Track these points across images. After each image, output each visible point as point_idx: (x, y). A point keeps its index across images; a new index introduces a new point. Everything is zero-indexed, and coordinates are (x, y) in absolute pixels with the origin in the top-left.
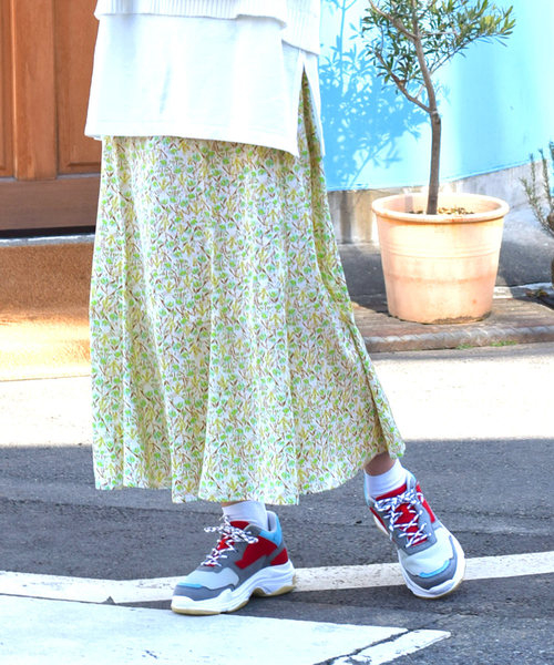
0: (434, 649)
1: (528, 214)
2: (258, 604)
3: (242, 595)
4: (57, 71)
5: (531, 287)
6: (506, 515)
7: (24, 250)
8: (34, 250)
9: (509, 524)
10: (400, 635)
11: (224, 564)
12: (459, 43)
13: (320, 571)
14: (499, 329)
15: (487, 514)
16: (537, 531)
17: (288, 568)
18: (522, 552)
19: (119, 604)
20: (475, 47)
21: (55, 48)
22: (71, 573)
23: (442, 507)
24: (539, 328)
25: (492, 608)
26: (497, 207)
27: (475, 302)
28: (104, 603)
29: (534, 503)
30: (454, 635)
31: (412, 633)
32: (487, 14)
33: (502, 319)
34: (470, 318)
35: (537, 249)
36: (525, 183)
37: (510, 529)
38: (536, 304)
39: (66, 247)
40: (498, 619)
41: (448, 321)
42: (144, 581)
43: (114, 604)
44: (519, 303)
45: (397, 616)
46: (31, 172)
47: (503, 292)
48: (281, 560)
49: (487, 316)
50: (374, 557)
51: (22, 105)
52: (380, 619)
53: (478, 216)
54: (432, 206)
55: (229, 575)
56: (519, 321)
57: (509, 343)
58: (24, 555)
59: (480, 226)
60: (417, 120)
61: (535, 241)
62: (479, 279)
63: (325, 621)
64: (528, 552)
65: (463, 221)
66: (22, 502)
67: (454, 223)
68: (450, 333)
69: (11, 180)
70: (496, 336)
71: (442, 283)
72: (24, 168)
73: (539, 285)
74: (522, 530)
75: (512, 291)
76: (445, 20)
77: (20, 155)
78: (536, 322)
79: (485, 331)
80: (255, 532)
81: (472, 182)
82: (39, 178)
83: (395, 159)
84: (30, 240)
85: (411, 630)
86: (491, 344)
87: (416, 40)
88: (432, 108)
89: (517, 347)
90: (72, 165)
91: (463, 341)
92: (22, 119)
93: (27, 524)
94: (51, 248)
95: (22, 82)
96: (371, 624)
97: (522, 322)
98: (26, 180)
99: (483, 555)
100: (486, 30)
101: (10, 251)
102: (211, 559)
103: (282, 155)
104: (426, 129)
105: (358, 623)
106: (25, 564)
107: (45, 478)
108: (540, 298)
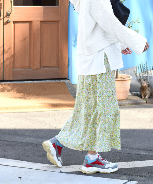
4: (41, 47)
5: (135, 93)
6: (143, 149)
7: (33, 84)
8: (36, 84)
9: (144, 152)
10: (127, 182)
14: (130, 102)
15: (139, 149)
16: (151, 154)
18: (149, 160)
19: (63, 173)
21: (40, 43)
23: (129, 147)
24: (138, 102)
25: (145, 175)
26: (130, 77)
27: (125, 96)
28: (60, 172)
29: (148, 146)
30: (139, 182)
31: (129, 182)
33: (130, 100)
34: (124, 99)
35: (136, 85)
36: (135, 72)
37: (145, 153)
38: (136, 96)
39: (42, 83)
40: (147, 178)
41: (119, 100)
42: (68, 166)
43: (62, 172)
44: (133, 96)
45: (125, 177)
46: (35, 68)
49: (127, 99)
50: (117, 160)
51: (33, 54)
52: (121, 177)
53: (126, 79)
56: (134, 100)
57: (132, 105)
58: (40, 158)
59: (127, 81)
61: (135, 83)
63: (109, 178)
64: (150, 160)
65: (123, 80)
66: (38, 144)
67: (121, 80)
69: (31, 69)
70: (129, 103)
72: (33, 67)
73: (137, 92)
74: (147, 154)
75: (131, 94)
77: (33, 64)
78: (137, 101)
79: (127, 102)
82: (36, 69)
84: (34, 81)
85: (129, 181)
86: (128, 105)
89: (133, 106)
90: (43, 66)
91: (123, 104)
92: (33, 57)
93: (40, 150)
94: (39, 83)
95: (33, 49)
96: (120, 179)
98: (34, 69)
99: (141, 160)
101: (31, 84)
105: (117, 179)
106: (41, 161)
108: (137, 95)
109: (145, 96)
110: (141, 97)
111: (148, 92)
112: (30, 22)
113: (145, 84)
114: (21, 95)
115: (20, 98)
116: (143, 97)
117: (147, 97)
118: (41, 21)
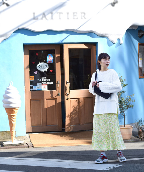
0: (122, 166)
1: (136, 128)
2: (104, 163)
3: (102, 162)
6: (131, 155)
11: (100, 158)
12: (127, 108)
13: (110, 160)
14: (132, 140)
17: (107, 159)
20: (129, 109)
22: (84, 161)
26: (132, 127)
27: (129, 137)
28: (88, 163)
29: (134, 154)
30: (124, 165)
32: (130, 105)
33: (133, 139)
40: (129, 164)
41: (126, 139)
46: (81, 124)
47: (133, 137)
48: (106, 159)
49: (131, 139)
53: (129, 127)
54: (124, 127)
55: (101, 160)
60: (123, 117)
62: (130, 135)
67: (127, 128)
68: (127, 141)
69: (79, 125)
71: (126, 135)
76: (126, 106)
78: (136, 139)
79: (130, 140)
80: (104, 155)
81: (129, 124)
82: (82, 125)
83: (121, 122)
85: (119, 165)
87: (122, 108)
88: (124, 116)
89: (134, 142)
97: (135, 139)
100: (130, 107)
102: (99, 158)
103: (116, 114)
104: (124, 118)
107: (81, 153)
108: (137, 137)
109: (141, 137)
110: (139, 138)
111: (142, 135)
112: (79, 99)
113: (141, 130)
114: (72, 138)
115: (72, 140)
116: (140, 138)
117: (142, 138)
118: (84, 98)
